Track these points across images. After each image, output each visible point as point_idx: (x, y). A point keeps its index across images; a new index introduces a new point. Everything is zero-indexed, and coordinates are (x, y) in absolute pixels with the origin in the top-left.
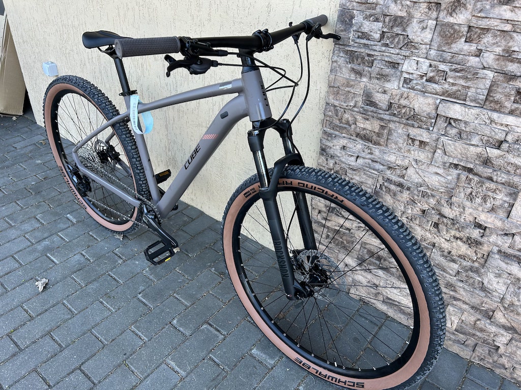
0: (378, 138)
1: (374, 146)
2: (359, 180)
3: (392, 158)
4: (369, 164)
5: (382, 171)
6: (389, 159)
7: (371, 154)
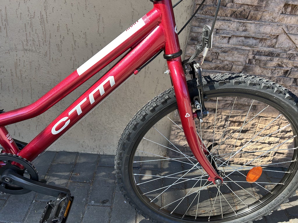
0: (256, 12)
1: (250, 22)
2: (231, 60)
3: (267, 29)
4: (243, 41)
5: (256, 45)
6: (265, 31)
7: (245, 30)
